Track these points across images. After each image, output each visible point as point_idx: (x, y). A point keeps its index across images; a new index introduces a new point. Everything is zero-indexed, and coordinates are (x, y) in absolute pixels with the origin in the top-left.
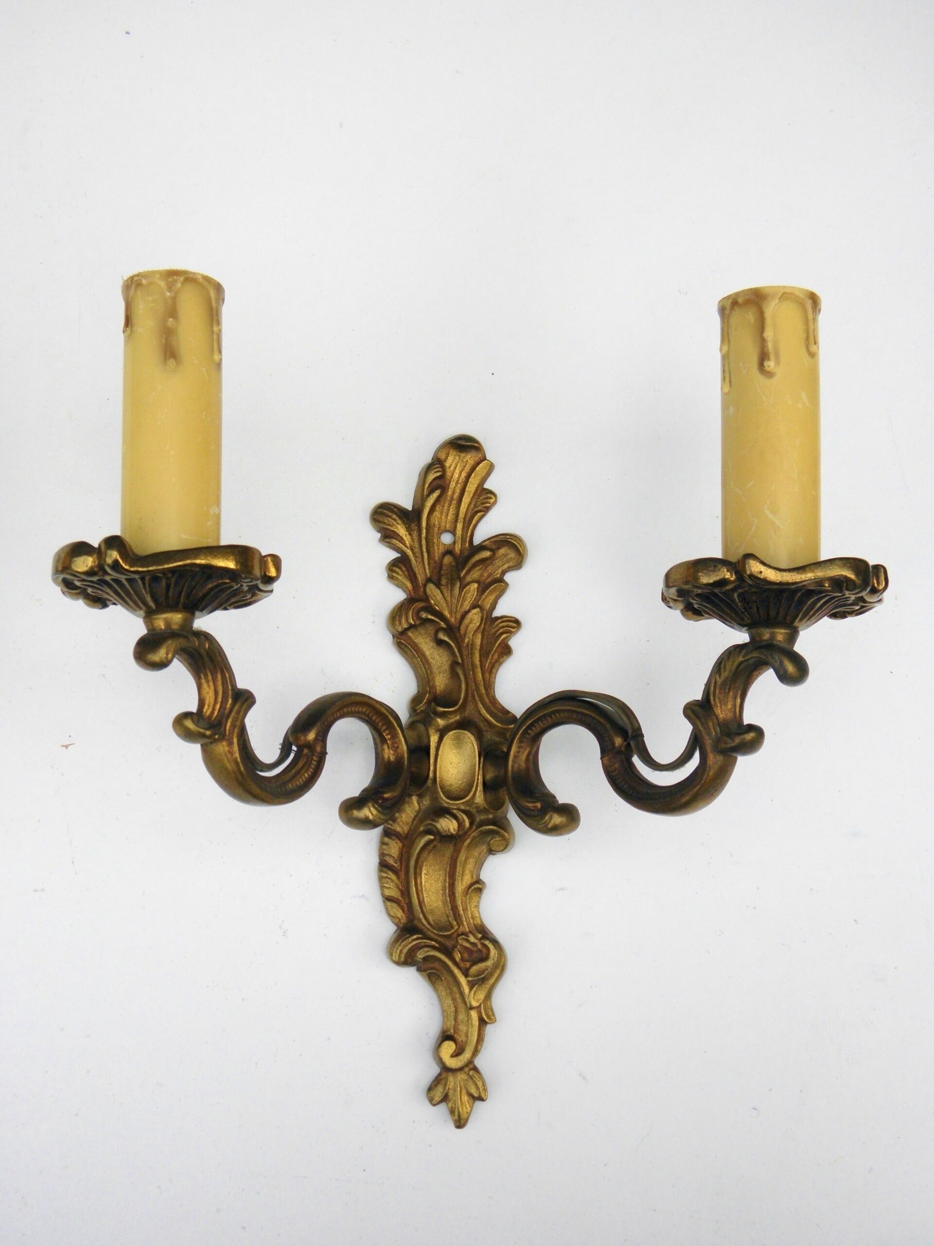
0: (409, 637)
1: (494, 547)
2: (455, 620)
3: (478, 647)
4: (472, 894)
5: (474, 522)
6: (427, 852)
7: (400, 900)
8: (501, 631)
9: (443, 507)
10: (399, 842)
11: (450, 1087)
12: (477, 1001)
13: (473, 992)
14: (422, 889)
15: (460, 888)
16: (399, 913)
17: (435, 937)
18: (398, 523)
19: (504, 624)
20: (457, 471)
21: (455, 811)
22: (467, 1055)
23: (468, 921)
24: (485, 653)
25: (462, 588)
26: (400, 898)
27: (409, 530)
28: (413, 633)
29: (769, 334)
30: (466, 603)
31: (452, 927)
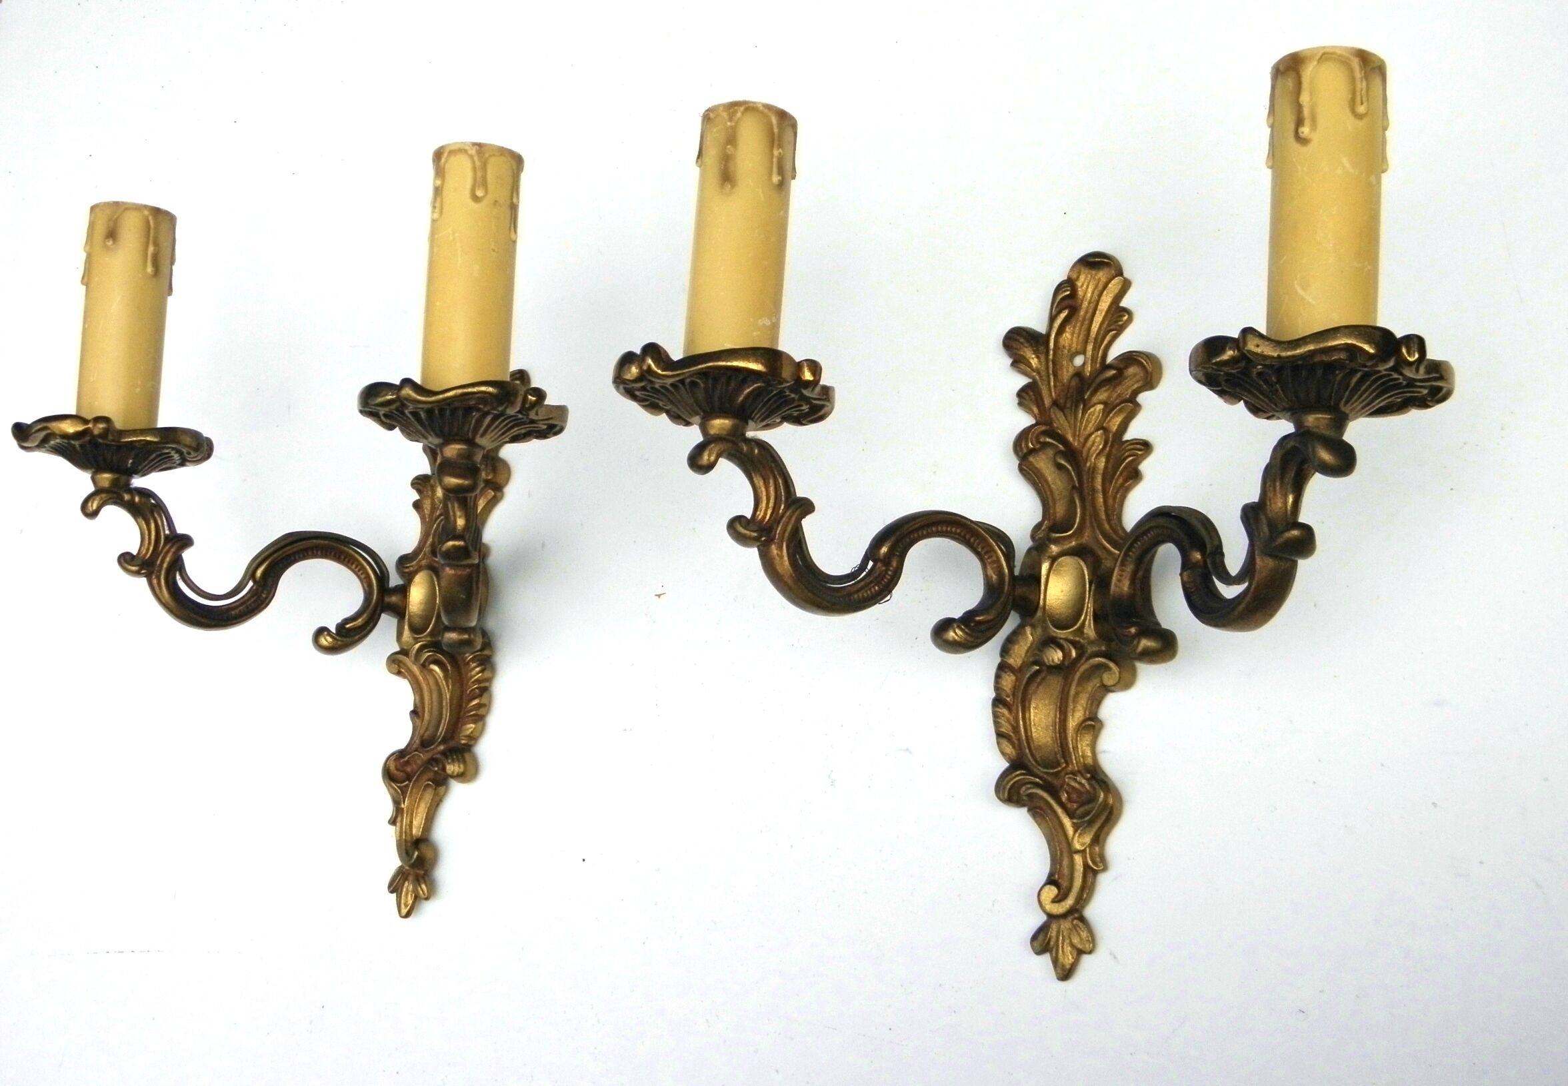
0: (1031, 462)
1: (1121, 366)
2: (1078, 444)
3: (1101, 472)
4: (1084, 731)
5: (1106, 342)
6: (1036, 685)
7: (1010, 736)
8: (1126, 454)
9: (1074, 327)
10: (1011, 674)
11: (1052, 935)
12: (1083, 844)
13: (1077, 835)
14: (1031, 724)
15: (1072, 724)
16: (1009, 749)
17: (1042, 774)
18: (1025, 347)
19: (1132, 447)
20: (1090, 290)
21: (1062, 641)
22: (1070, 902)
23: (1078, 760)
24: (1108, 477)
25: (1085, 411)
26: (1012, 734)
27: (1036, 352)
28: (1034, 458)
29: (1305, 98)
30: (1090, 425)
31: (1059, 764)
